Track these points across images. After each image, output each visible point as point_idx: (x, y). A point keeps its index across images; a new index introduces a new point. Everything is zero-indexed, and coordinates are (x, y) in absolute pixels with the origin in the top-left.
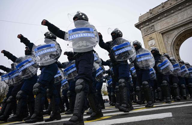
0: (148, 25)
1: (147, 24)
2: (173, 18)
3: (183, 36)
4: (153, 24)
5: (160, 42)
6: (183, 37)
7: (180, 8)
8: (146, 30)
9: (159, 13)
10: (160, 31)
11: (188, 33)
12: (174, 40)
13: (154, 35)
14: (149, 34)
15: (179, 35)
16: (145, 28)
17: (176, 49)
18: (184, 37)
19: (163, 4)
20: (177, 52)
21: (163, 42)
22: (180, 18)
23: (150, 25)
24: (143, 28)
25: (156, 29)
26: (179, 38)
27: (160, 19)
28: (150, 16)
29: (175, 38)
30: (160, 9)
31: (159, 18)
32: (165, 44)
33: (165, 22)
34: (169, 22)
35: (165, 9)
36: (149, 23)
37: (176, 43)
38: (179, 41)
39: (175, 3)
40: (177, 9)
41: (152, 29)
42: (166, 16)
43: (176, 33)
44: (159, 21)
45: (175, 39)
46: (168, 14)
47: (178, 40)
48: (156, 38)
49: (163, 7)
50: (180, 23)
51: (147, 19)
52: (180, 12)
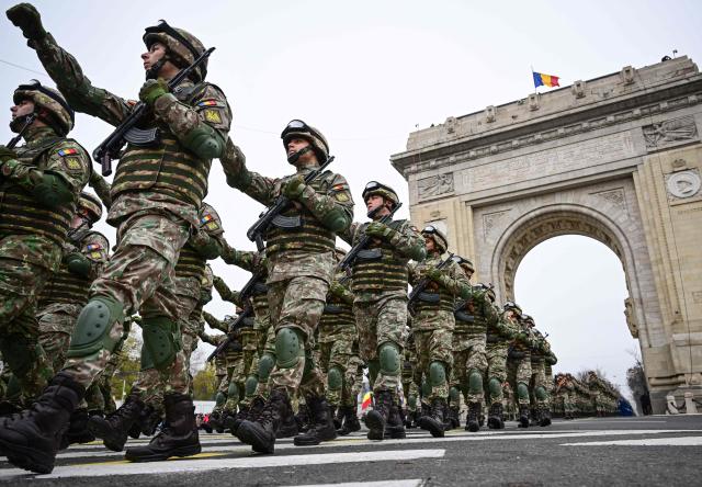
0: (435, 168)
1: (433, 163)
2: (514, 164)
3: (534, 230)
4: (451, 169)
5: (461, 236)
6: (533, 234)
7: (538, 136)
8: (425, 184)
9: (475, 137)
10: (467, 198)
11: (549, 223)
12: (505, 237)
13: (446, 207)
14: (430, 201)
15: (523, 224)
16: (423, 175)
17: (508, 269)
18: (536, 233)
19: (493, 112)
20: (507, 277)
21: (471, 235)
22: (534, 168)
23: (442, 171)
24: (418, 176)
25: (458, 189)
26: (522, 235)
27: (474, 158)
28: (447, 140)
29: (511, 229)
30: (480, 123)
31: (472, 153)
32: (476, 242)
33: (487, 172)
34: (499, 172)
35: (495, 128)
36: (440, 162)
37: (511, 248)
38: (520, 242)
39: (527, 117)
40: (531, 139)
41: (446, 186)
42: (494, 153)
43: (515, 214)
44: (472, 163)
45: (508, 233)
46: (501, 147)
47: (518, 238)
48: (451, 218)
49: (491, 121)
50: (533, 184)
51: (434, 148)
52: (536, 148)
